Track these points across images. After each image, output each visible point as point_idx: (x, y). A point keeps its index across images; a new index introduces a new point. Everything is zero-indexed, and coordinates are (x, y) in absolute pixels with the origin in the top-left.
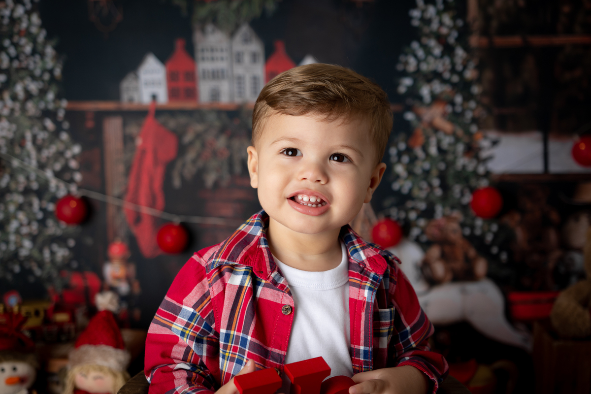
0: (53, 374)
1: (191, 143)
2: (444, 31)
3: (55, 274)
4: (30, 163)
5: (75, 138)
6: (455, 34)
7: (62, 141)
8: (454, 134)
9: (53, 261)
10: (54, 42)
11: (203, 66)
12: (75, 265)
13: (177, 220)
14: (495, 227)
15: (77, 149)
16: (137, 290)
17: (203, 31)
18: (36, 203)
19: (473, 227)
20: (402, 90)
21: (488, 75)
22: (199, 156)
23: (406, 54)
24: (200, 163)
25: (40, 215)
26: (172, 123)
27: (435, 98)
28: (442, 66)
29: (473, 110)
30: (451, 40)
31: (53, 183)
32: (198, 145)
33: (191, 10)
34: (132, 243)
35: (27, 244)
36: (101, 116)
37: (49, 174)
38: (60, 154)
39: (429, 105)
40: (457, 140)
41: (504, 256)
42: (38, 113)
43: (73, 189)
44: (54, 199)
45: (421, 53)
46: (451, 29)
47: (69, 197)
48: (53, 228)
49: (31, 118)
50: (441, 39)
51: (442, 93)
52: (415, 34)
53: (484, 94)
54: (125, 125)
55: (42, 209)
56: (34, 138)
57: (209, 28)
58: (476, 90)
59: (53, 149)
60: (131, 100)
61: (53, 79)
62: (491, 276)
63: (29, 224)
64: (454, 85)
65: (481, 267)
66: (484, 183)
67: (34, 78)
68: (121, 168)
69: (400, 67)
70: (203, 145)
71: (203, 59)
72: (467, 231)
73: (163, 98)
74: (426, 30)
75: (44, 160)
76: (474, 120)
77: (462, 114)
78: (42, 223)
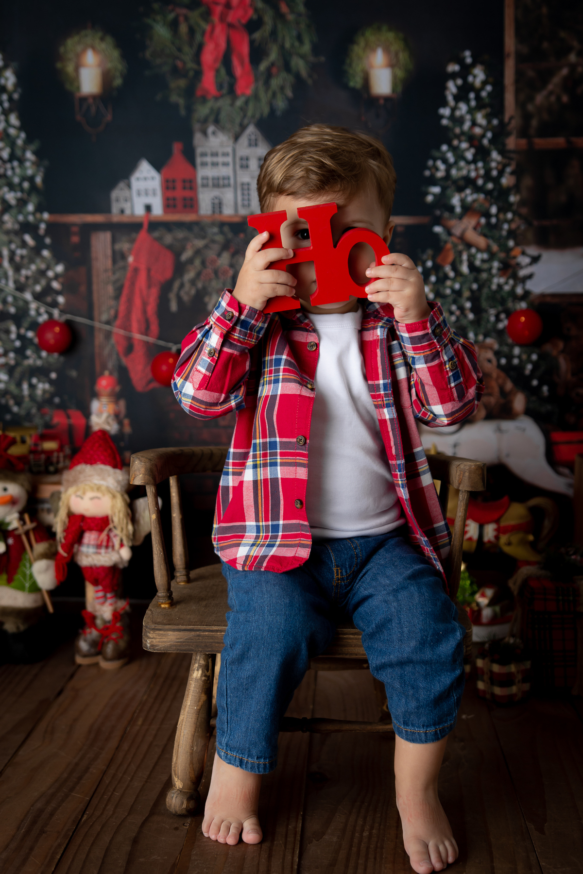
0: (43, 501)
1: (190, 261)
2: (478, 131)
3: (34, 411)
4: (7, 284)
5: (58, 257)
6: (489, 135)
7: (43, 258)
8: (488, 249)
9: (32, 397)
10: (34, 147)
11: (203, 173)
12: (57, 400)
13: (174, 348)
14: (534, 357)
15: (60, 268)
16: (127, 429)
17: (205, 133)
18: (13, 328)
19: (510, 357)
20: (430, 198)
21: (528, 181)
22: (199, 274)
23: (435, 160)
24: (200, 285)
25: (18, 344)
26: (168, 239)
27: (467, 209)
28: (474, 171)
29: (509, 222)
30: (485, 142)
31: (33, 306)
32: (197, 262)
33: (190, 109)
34: (123, 374)
35: (4, 377)
36: (88, 230)
37: (28, 296)
38: (42, 273)
39: (460, 217)
40: (492, 256)
41: (545, 389)
42: (17, 227)
43: (56, 313)
44: (34, 326)
45: (451, 157)
46: (486, 129)
47: (51, 323)
48: (32, 359)
49: (7, 232)
50: (473, 140)
51: (474, 201)
52: (445, 136)
53: (522, 203)
54: (114, 241)
55: (20, 337)
56: (12, 254)
57: (211, 129)
58: (512, 199)
59: (33, 267)
60: (122, 211)
61: (33, 187)
62: (529, 412)
63: (5, 354)
64: (488, 193)
65: (519, 402)
66: (523, 305)
67: (12, 187)
68: (110, 289)
69: (427, 173)
70: (203, 263)
71: (204, 164)
72: (503, 361)
73: (158, 210)
74: (457, 130)
75: (23, 279)
76: (511, 234)
77: (497, 227)
78: (20, 352)
